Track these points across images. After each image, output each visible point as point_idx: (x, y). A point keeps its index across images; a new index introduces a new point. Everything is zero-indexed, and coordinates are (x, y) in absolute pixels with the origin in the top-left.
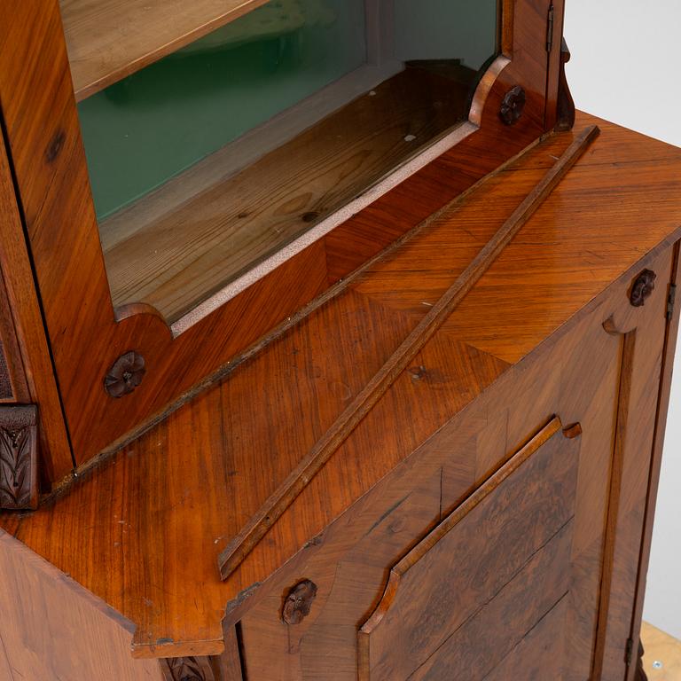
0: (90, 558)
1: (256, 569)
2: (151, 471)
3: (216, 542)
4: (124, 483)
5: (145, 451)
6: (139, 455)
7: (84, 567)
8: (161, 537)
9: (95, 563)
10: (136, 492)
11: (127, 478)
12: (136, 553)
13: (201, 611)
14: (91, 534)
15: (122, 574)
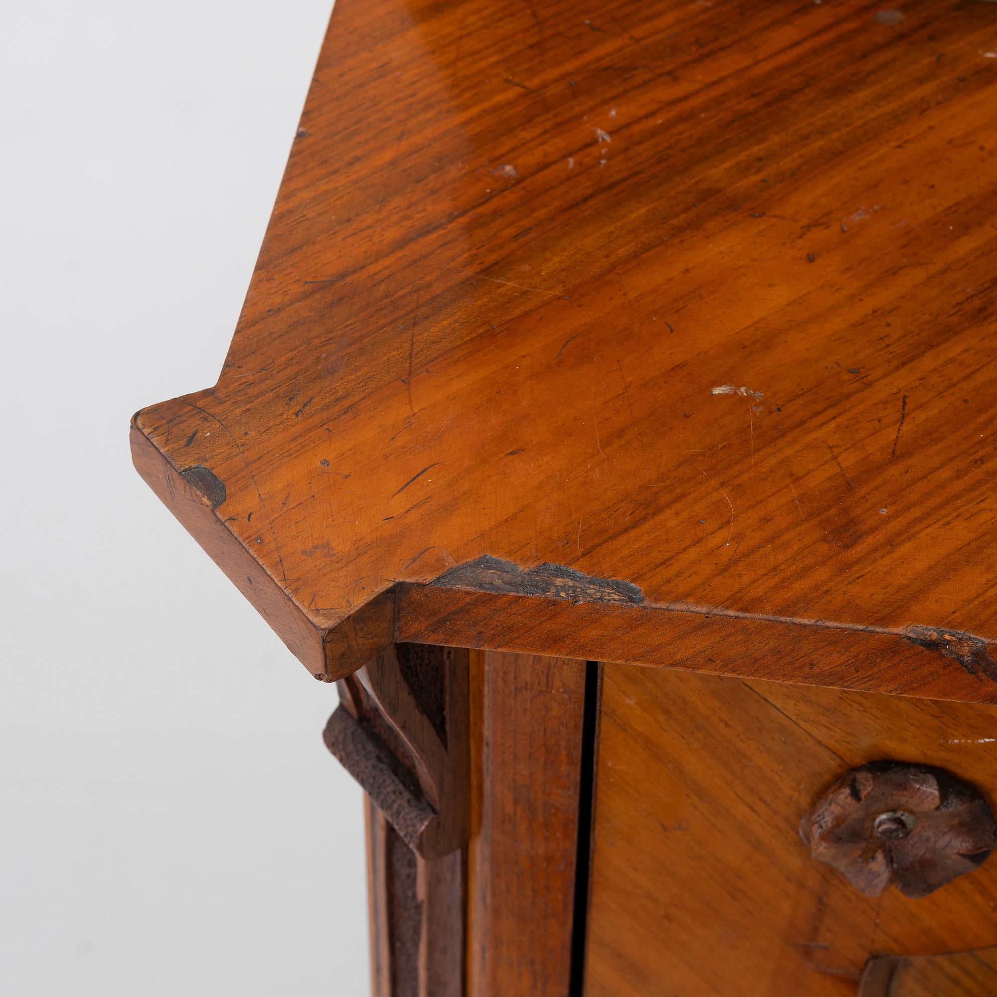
0: (405, 145)
1: (692, 554)
2: (863, 94)
3: (717, 391)
4: (757, 63)
5: (931, 38)
6: (902, 37)
7: (358, 152)
8: (622, 252)
9: (393, 163)
10: (751, 105)
11: (782, 59)
12: (510, 231)
13: (398, 505)
14: (499, 98)
15: (399, 245)
